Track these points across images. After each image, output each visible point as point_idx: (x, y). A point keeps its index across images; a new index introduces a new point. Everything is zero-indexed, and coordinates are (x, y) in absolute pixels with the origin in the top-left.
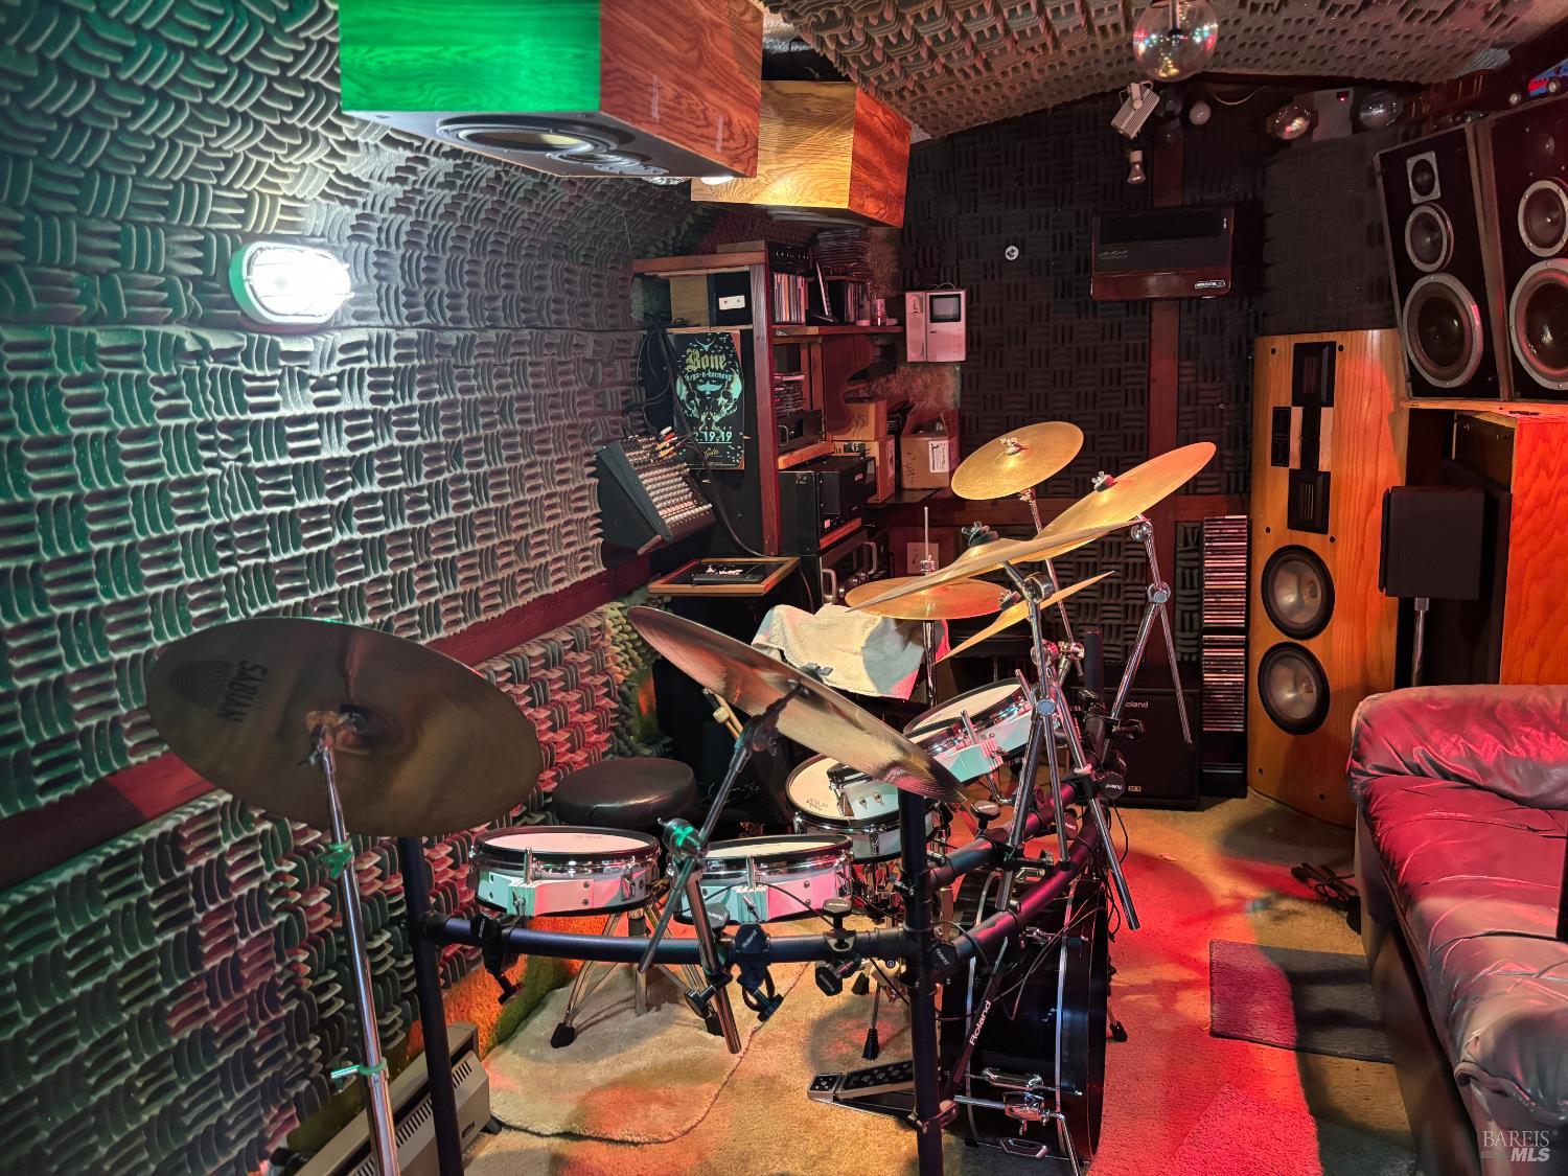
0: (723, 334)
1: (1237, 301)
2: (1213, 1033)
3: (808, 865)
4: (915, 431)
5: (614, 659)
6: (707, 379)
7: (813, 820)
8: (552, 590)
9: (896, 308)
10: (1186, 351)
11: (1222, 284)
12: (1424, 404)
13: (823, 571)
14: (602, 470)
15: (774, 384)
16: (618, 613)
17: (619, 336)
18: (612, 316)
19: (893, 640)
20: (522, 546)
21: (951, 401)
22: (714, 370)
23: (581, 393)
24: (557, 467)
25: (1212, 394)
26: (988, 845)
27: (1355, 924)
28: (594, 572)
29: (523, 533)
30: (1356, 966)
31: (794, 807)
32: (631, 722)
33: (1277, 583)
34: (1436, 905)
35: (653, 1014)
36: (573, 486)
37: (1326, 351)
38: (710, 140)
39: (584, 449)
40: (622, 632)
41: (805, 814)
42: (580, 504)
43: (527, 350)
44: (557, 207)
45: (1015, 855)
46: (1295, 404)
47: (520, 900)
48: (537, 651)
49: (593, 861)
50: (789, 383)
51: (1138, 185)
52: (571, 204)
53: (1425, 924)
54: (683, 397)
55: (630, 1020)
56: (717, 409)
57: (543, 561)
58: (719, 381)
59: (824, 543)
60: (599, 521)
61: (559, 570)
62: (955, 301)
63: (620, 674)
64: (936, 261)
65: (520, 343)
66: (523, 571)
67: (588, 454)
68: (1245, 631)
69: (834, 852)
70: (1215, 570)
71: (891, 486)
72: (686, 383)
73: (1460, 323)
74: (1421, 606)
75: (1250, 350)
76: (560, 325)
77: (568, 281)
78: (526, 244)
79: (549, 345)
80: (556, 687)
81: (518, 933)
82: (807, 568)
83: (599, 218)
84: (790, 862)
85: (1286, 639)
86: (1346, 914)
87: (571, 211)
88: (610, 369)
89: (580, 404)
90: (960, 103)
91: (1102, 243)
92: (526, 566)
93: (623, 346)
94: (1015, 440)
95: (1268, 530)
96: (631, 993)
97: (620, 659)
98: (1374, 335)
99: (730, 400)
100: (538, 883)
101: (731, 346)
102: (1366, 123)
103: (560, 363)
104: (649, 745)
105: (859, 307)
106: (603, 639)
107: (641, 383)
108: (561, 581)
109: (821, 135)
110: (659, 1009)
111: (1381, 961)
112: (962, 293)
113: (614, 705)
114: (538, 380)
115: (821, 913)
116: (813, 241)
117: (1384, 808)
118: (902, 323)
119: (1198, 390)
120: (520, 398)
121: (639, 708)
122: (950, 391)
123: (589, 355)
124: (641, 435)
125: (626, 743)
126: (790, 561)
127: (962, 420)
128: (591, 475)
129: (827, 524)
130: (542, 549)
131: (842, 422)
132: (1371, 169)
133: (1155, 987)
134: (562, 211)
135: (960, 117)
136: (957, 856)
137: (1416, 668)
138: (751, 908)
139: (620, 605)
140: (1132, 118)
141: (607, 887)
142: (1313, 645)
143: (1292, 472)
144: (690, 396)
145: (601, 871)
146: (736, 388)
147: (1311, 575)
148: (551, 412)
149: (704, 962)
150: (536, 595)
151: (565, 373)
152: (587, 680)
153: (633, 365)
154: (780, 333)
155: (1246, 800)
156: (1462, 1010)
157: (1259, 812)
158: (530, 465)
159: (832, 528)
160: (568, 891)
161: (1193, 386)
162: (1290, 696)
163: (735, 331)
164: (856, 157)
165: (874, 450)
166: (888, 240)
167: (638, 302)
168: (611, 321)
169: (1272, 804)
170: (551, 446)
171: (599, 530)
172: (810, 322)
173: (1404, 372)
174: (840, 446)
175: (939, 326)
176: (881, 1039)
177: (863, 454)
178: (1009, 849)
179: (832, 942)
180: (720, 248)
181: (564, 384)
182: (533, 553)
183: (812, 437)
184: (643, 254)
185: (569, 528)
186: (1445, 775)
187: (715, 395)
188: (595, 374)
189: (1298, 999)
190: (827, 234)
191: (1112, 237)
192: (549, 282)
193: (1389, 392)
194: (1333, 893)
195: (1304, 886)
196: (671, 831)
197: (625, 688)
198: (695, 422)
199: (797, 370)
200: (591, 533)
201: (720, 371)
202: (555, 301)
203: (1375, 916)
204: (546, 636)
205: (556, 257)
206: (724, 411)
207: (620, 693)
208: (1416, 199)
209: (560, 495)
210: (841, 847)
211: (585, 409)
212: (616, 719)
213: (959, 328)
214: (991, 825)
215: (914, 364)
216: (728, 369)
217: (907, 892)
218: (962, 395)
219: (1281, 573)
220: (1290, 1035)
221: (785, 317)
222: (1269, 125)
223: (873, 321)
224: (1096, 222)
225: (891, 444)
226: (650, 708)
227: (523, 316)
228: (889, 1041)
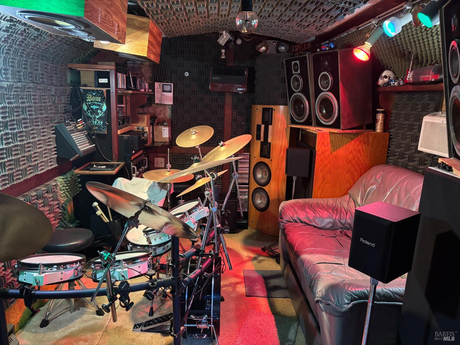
0: (100, 90)
1: (247, 95)
2: (247, 296)
3: (139, 261)
4: (158, 124)
5: (60, 195)
6: (94, 104)
7: (135, 245)
8: (39, 173)
9: (152, 87)
10: (234, 107)
11: (244, 89)
12: (294, 126)
13: (132, 167)
14: (57, 132)
15: (117, 107)
16: (62, 180)
17: (63, 88)
18: (60, 81)
19: (157, 189)
20: (29, 158)
21: (169, 116)
22: (97, 102)
23: (50, 106)
24: (42, 131)
25: (240, 119)
26: (195, 250)
27: (278, 262)
28: (54, 166)
29: (30, 153)
30: (279, 273)
31: (129, 242)
32: (66, 216)
33: (257, 171)
34: (305, 257)
35: (77, 312)
36: (47, 137)
37: (271, 110)
38: (113, 31)
39: (51, 125)
40: (63, 186)
41: (132, 244)
42: (49, 143)
43: (32, 90)
44: (45, 43)
45: (203, 252)
46: (262, 124)
47: (38, 281)
48: (34, 194)
49: (64, 265)
50: (120, 107)
51: (223, 59)
52: (49, 42)
53: (303, 262)
54: (85, 109)
55: (68, 315)
56: (98, 114)
57: (36, 163)
58: (98, 105)
59: (133, 158)
60: (56, 149)
61: (42, 166)
62: (170, 86)
63: (63, 200)
64: (164, 74)
65: (29, 88)
66: (29, 166)
67: (52, 127)
68: (248, 184)
69: (147, 256)
70: (241, 168)
71: (151, 140)
72: (86, 105)
73: (304, 106)
74: (295, 178)
75: (250, 108)
76: (43, 82)
77: (46, 68)
78: (32, 54)
79: (39, 89)
80: (41, 206)
81: (37, 292)
82: (127, 165)
83: (58, 48)
84: (132, 261)
85: (259, 186)
86: (275, 259)
87: (49, 45)
88: (60, 99)
89: (49, 110)
90: (178, 29)
91: (213, 74)
92: (31, 164)
93: (64, 91)
94: (195, 130)
95: (255, 157)
96: (69, 305)
97: (63, 195)
98: (282, 107)
99: (102, 111)
100: (44, 274)
101: (103, 94)
102: (280, 50)
103: (43, 96)
104: (72, 223)
105: (141, 85)
106: (57, 189)
107: (70, 104)
108: (42, 169)
109: (139, 33)
110: (79, 310)
111: (285, 271)
112: (172, 84)
113: (61, 211)
114: (35, 101)
115: (145, 274)
116: (126, 63)
117: (289, 232)
118: (154, 91)
119: (237, 118)
120: (29, 107)
121: (68, 212)
122: (168, 113)
123: (53, 93)
124: (70, 121)
125: (64, 223)
126: (122, 164)
127: (172, 122)
128: (53, 134)
129: (133, 152)
130: (36, 159)
131: (136, 120)
132: (283, 63)
133: (230, 285)
134: (46, 45)
135: (177, 33)
136: (186, 254)
137: (293, 194)
138: (123, 276)
139: (63, 177)
140: (223, 40)
141: (69, 273)
142: (266, 188)
143: (261, 142)
144: (88, 109)
145: (66, 268)
146: (104, 108)
147: (266, 169)
148: (40, 112)
149: (108, 294)
150: (34, 174)
151: (44, 99)
152: (51, 203)
153: (68, 98)
154: (119, 92)
155: (248, 230)
156: (314, 284)
157: (252, 233)
158: (32, 130)
159: (135, 153)
160: (56, 276)
161: (236, 117)
162: (259, 202)
163: (104, 90)
164: (149, 41)
165: (147, 129)
166: (149, 66)
167: (69, 77)
168: (60, 83)
169: (254, 231)
170: (40, 123)
171: (56, 152)
172: (128, 89)
173: (289, 117)
174: (136, 127)
175: (165, 93)
176: (154, 310)
177: (143, 131)
178: (201, 251)
179: (150, 284)
180: (99, 63)
181: (44, 103)
182: (33, 160)
183: (127, 124)
184: (72, 62)
185: (45, 152)
186: (302, 222)
187: (97, 109)
188: (55, 99)
189: (266, 284)
190: (130, 62)
191: (216, 73)
192: (39, 68)
193: (286, 122)
194: (272, 254)
195: (265, 253)
196: (102, 255)
197: (64, 205)
198: (89, 118)
199: (122, 103)
200: (53, 153)
201: (99, 102)
202: (41, 74)
203: (284, 259)
204: (37, 188)
205: (42, 59)
206: (100, 115)
207: (63, 207)
208: (294, 72)
209: (42, 140)
210: (149, 254)
211: (51, 111)
212: (60, 216)
213: (171, 95)
214: (196, 244)
215: (157, 104)
216: (102, 102)
217: (173, 266)
218: (172, 114)
219: (258, 169)
220: (265, 294)
221: (120, 87)
222: (256, 47)
223: (145, 90)
224: (211, 68)
225: (151, 128)
226: (71, 211)
227: (30, 79)
228: (156, 310)
